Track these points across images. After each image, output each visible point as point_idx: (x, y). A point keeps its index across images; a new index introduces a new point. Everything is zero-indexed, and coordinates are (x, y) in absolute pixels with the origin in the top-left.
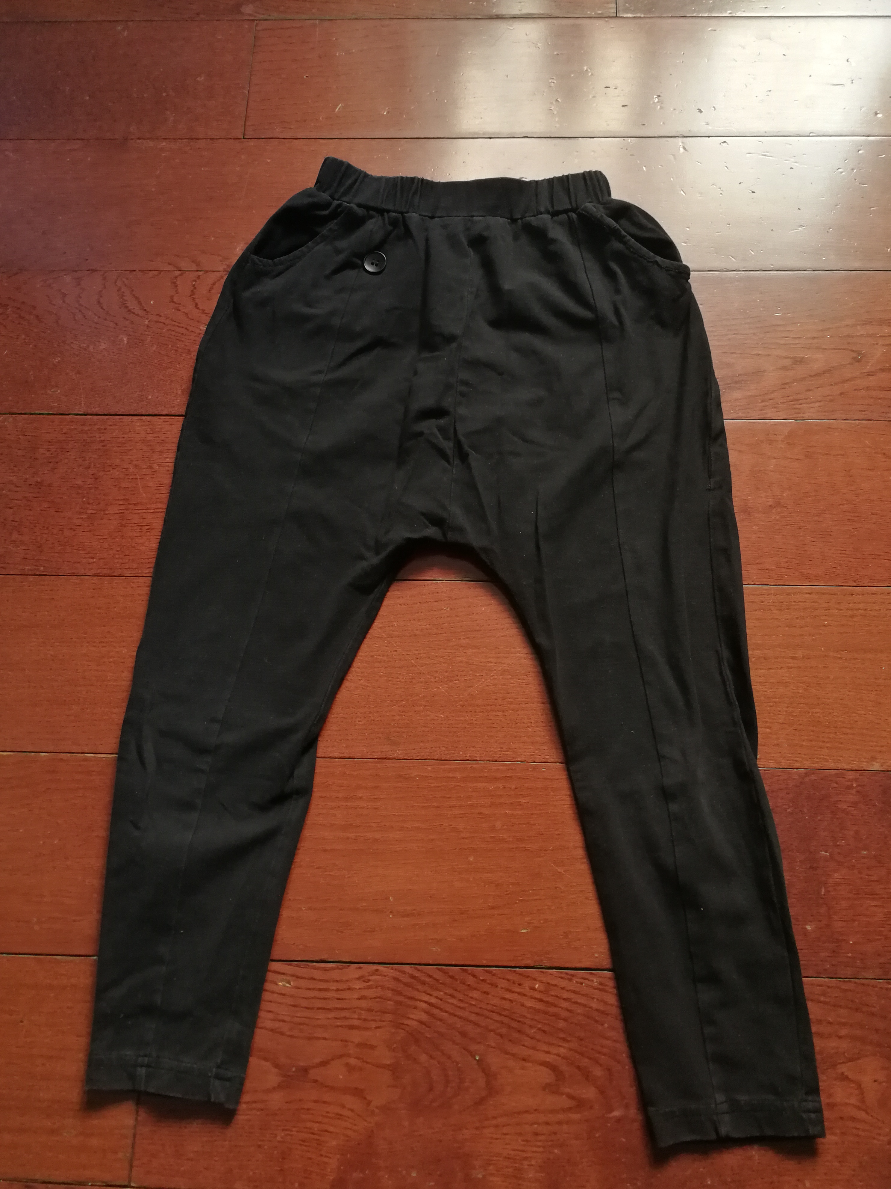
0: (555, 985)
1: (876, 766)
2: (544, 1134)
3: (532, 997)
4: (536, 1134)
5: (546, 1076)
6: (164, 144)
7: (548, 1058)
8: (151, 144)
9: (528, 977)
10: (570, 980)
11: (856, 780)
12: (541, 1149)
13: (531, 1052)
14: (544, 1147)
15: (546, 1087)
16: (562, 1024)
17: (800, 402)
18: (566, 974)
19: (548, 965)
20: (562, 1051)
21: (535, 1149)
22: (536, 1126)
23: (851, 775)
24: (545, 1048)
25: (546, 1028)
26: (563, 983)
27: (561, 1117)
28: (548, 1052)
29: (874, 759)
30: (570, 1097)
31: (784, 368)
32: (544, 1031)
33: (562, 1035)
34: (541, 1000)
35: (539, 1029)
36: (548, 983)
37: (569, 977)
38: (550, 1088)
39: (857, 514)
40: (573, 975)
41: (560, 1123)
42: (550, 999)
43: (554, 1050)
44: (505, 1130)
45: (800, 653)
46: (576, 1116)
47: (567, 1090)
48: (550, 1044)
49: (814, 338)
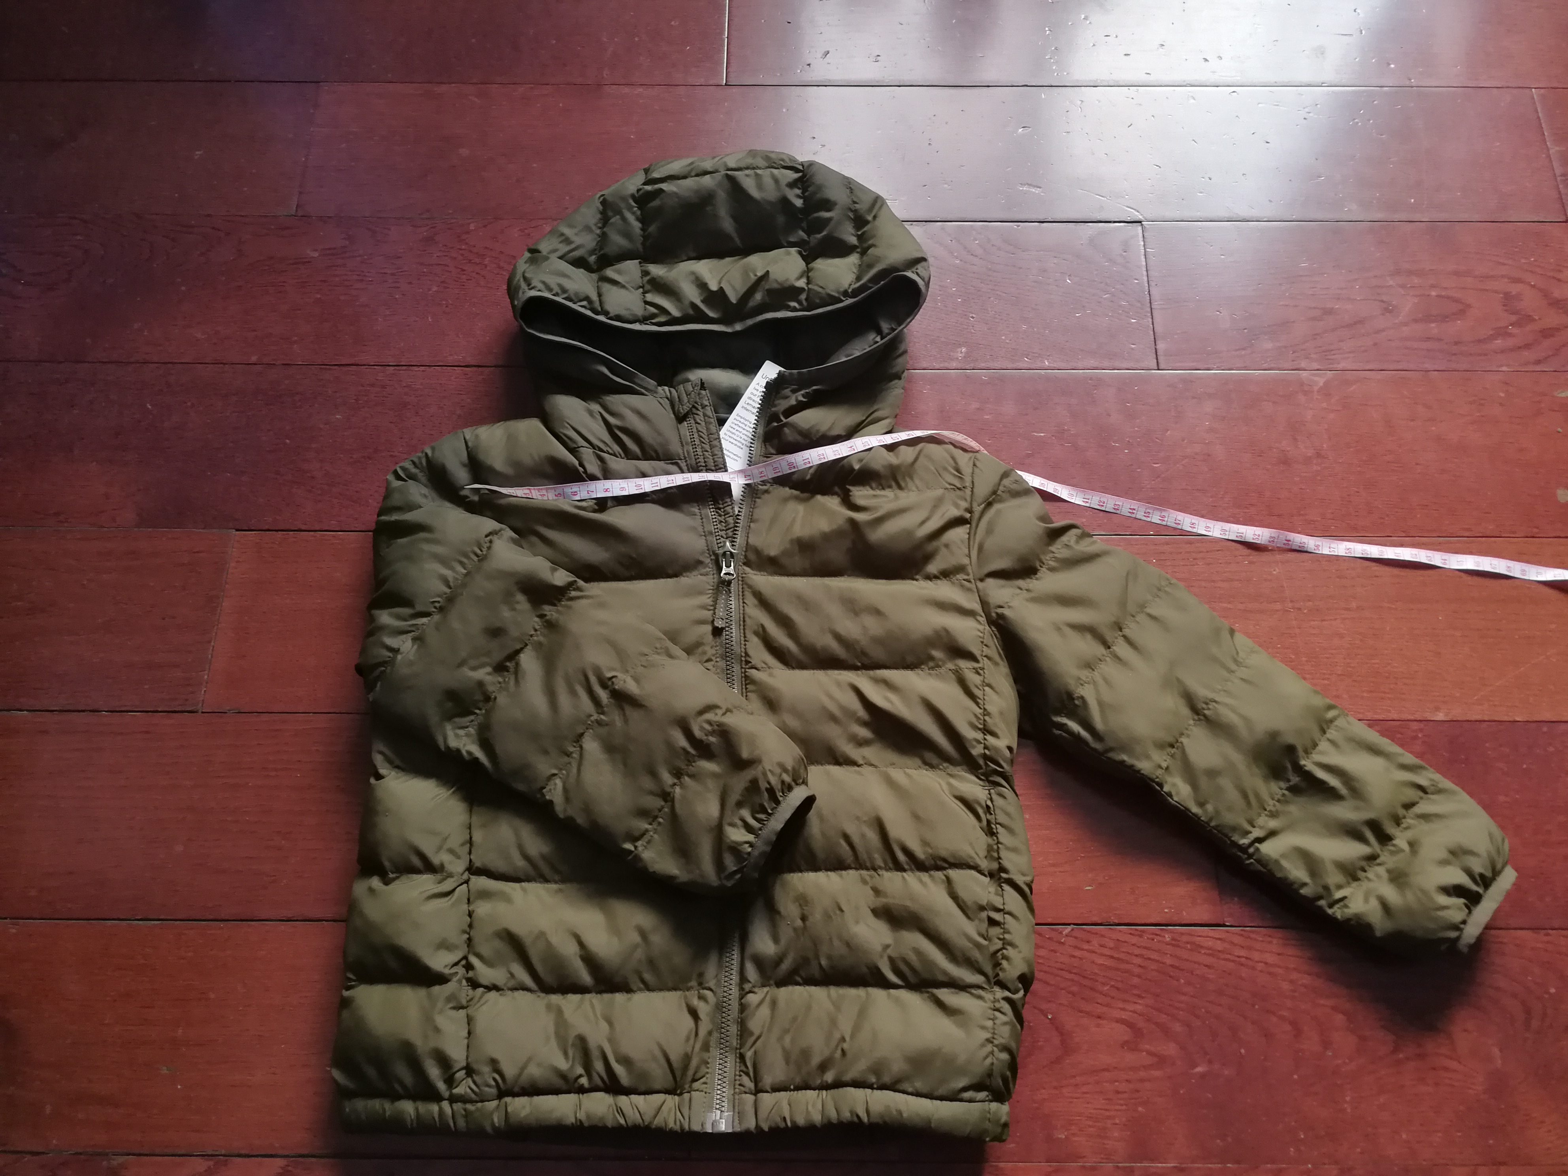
0: (1125, 942)
1: (1440, 716)
2: (1125, 1092)
3: (1102, 955)
4: (1118, 1092)
5: (1122, 1033)
6: (641, 90)
7: (1124, 1015)
8: (626, 90)
9: (1097, 934)
10: (1141, 936)
11: (1421, 730)
12: (1124, 1107)
13: (1105, 1009)
14: (1126, 1105)
15: (1124, 1044)
16: (1136, 981)
17: (1333, 352)
18: (1136, 930)
19: (1116, 921)
20: (1139, 1008)
21: (1118, 1107)
22: (1117, 1084)
23: (1415, 726)
24: (1121, 1005)
25: (1120, 985)
26: (1134, 940)
27: (1142, 1074)
28: (1123, 1009)
29: (1437, 709)
30: (1150, 1053)
31: (1314, 319)
32: (1118, 989)
33: (1136, 992)
34: (1112, 957)
35: (1112, 986)
36: (1118, 940)
37: (1139, 933)
38: (1130, 1046)
39: (1399, 465)
40: (1143, 931)
41: (1142, 1080)
42: (1122, 956)
43: (1131, 1007)
44: (1085, 1089)
45: (1354, 605)
46: (1157, 1073)
47: (1147, 1047)
48: (1124, 1001)
49: (1342, 289)
